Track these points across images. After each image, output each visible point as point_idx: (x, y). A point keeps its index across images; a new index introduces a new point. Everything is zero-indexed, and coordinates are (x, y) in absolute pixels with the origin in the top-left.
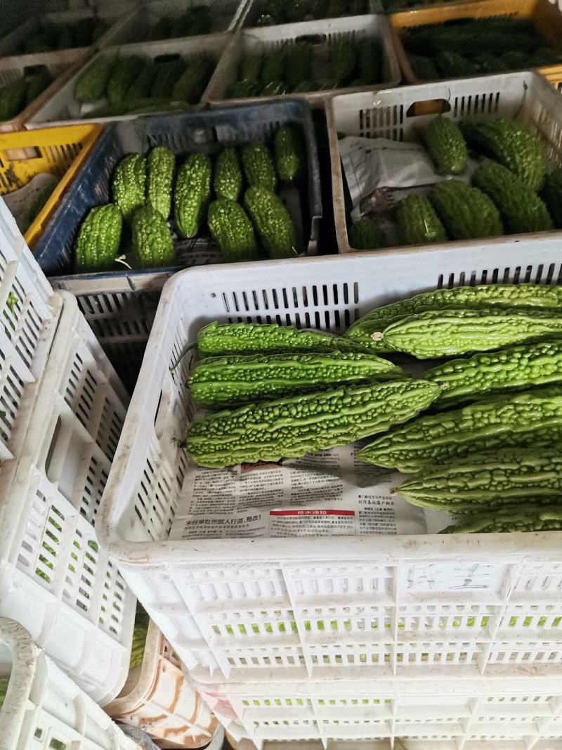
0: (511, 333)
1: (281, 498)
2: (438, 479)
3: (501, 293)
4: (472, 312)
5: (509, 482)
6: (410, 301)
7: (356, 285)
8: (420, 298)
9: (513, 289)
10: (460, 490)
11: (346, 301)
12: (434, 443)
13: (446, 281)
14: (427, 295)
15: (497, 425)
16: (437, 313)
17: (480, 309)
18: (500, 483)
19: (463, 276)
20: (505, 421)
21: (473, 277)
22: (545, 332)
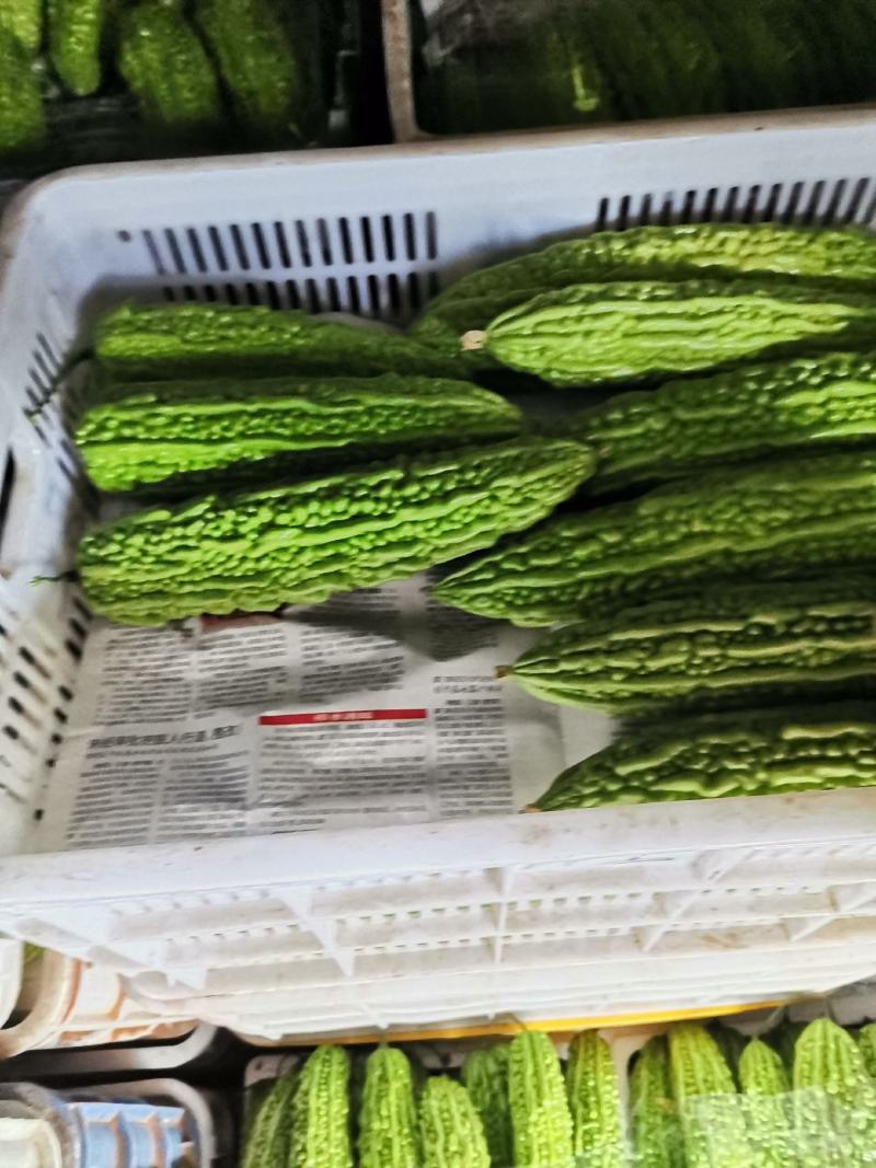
0: (740, 335)
1: (283, 687)
2: (590, 654)
3: (723, 243)
4: (665, 288)
5: (725, 657)
6: (540, 257)
7: (431, 219)
8: (562, 250)
9: (744, 234)
10: (632, 676)
11: (411, 254)
12: (583, 574)
13: (613, 213)
14: (577, 243)
15: (706, 536)
16: (595, 288)
17: (681, 278)
18: (708, 659)
19: (647, 201)
20: (720, 528)
21: (668, 205)
22: (801, 332)
